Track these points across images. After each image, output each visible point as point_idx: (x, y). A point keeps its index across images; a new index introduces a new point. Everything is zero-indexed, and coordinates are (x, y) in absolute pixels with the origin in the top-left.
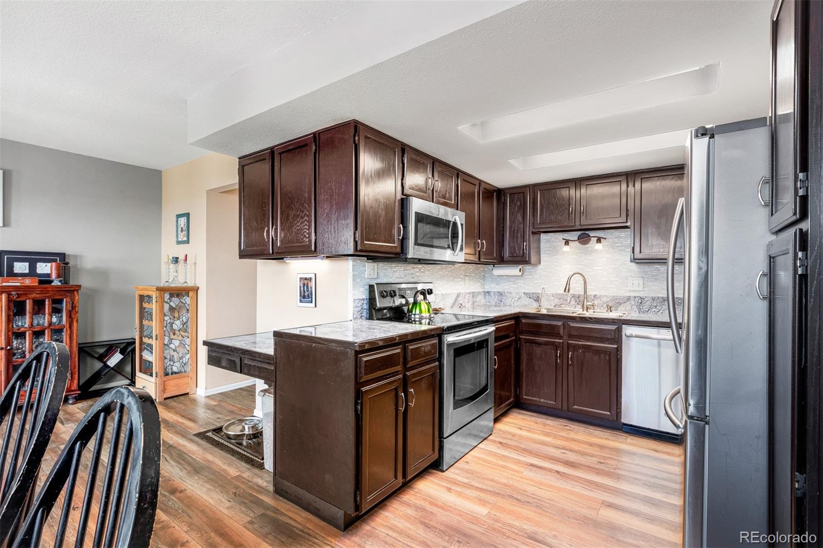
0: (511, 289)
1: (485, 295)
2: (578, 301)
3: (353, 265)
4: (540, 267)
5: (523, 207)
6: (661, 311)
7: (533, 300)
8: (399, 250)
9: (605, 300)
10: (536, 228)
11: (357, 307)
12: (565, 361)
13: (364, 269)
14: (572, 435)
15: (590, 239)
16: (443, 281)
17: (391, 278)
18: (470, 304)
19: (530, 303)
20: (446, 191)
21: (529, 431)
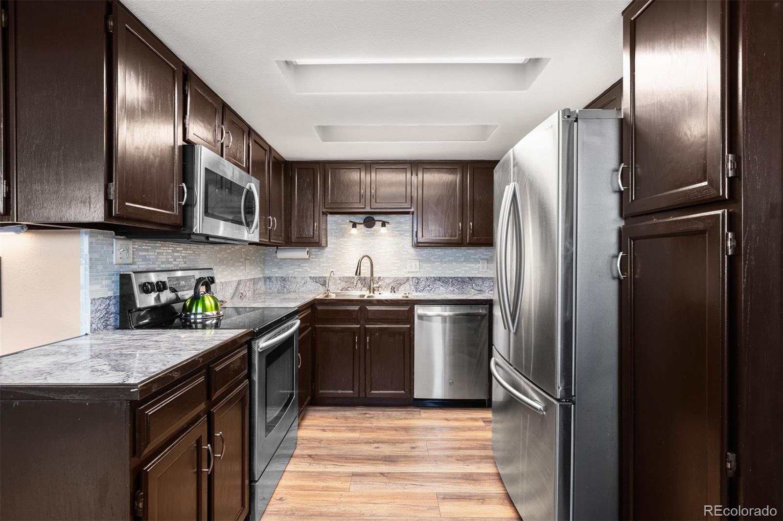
0: (296, 273)
1: (265, 281)
2: (364, 283)
3: (91, 243)
4: (327, 249)
5: (312, 184)
6: (433, 290)
7: (319, 285)
8: (179, 221)
9: (388, 281)
10: (327, 208)
11: (97, 311)
12: (362, 346)
13: (110, 249)
14: (375, 424)
15: (375, 222)
16: (221, 267)
17: (154, 263)
18: (250, 292)
19: (316, 287)
20: (237, 149)
21: (333, 431)
